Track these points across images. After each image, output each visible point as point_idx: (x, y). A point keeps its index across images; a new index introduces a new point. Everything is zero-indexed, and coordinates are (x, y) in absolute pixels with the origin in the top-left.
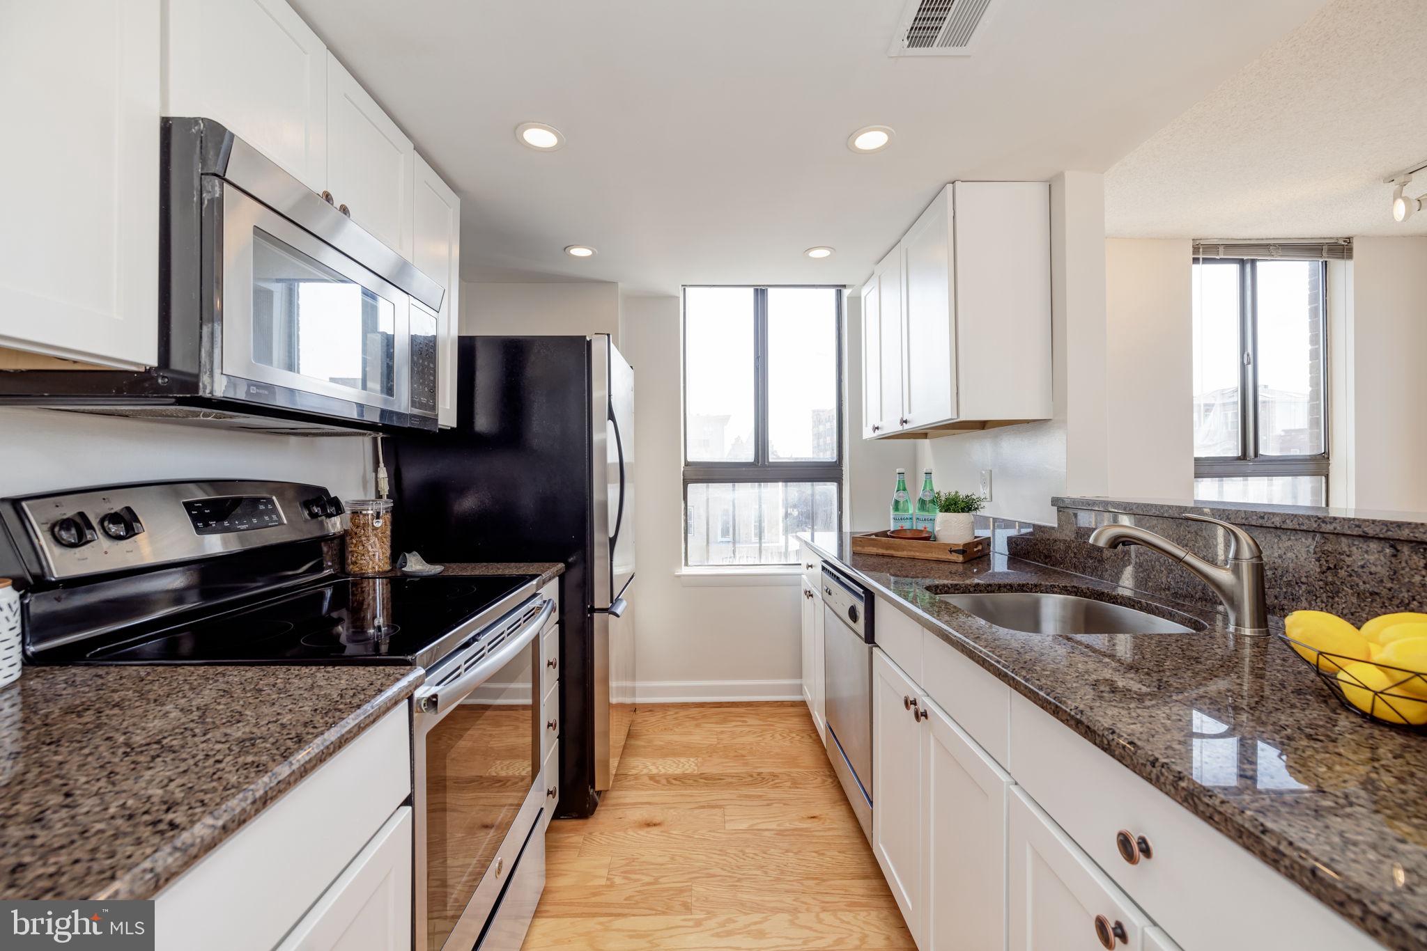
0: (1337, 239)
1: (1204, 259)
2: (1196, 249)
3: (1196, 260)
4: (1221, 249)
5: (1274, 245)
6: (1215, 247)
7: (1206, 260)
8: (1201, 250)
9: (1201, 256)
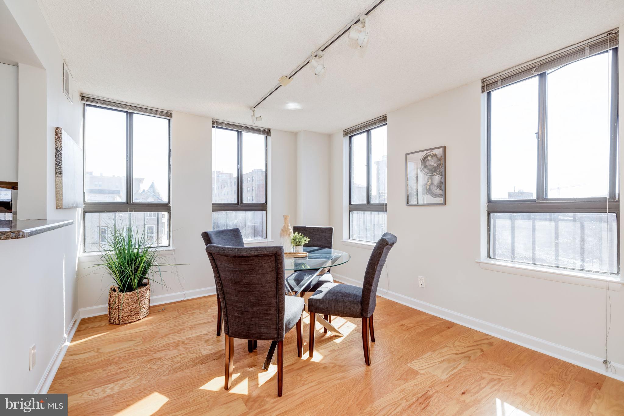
0: (265, 128)
1: (216, 127)
2: (214, 122)
3: (213, 127)
4: (224, 125)
5: (244, 127)
6: (222, 123)
7: (217, 127)
8: (215, 123)
9: (216, 126)
